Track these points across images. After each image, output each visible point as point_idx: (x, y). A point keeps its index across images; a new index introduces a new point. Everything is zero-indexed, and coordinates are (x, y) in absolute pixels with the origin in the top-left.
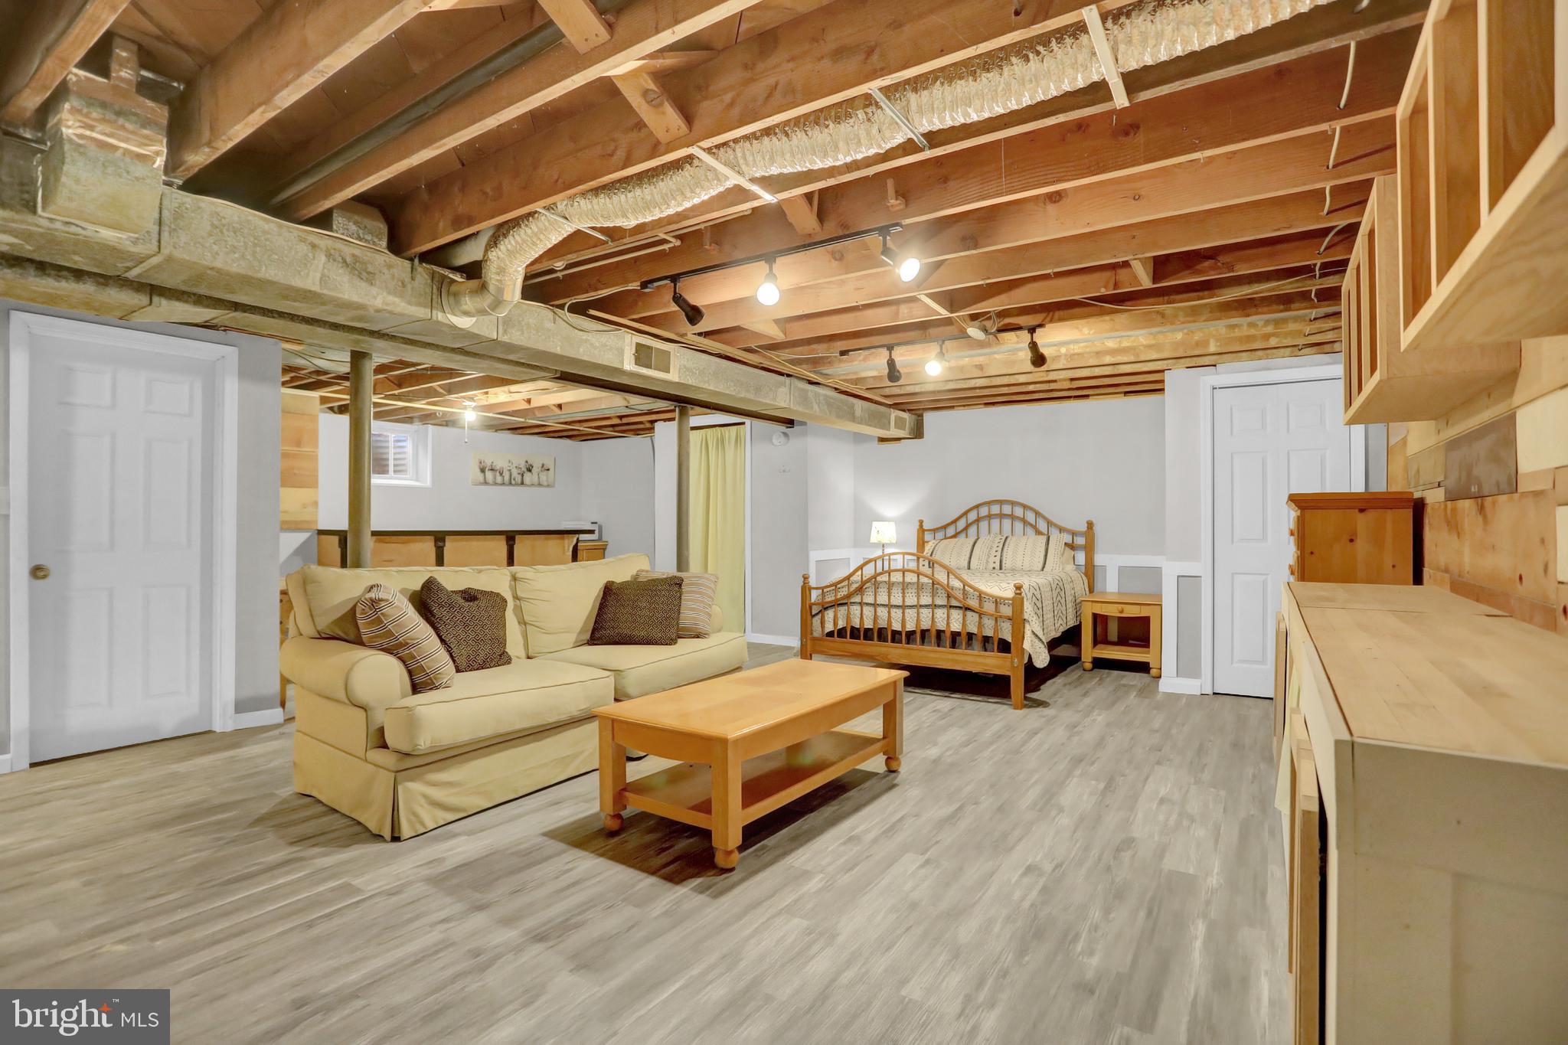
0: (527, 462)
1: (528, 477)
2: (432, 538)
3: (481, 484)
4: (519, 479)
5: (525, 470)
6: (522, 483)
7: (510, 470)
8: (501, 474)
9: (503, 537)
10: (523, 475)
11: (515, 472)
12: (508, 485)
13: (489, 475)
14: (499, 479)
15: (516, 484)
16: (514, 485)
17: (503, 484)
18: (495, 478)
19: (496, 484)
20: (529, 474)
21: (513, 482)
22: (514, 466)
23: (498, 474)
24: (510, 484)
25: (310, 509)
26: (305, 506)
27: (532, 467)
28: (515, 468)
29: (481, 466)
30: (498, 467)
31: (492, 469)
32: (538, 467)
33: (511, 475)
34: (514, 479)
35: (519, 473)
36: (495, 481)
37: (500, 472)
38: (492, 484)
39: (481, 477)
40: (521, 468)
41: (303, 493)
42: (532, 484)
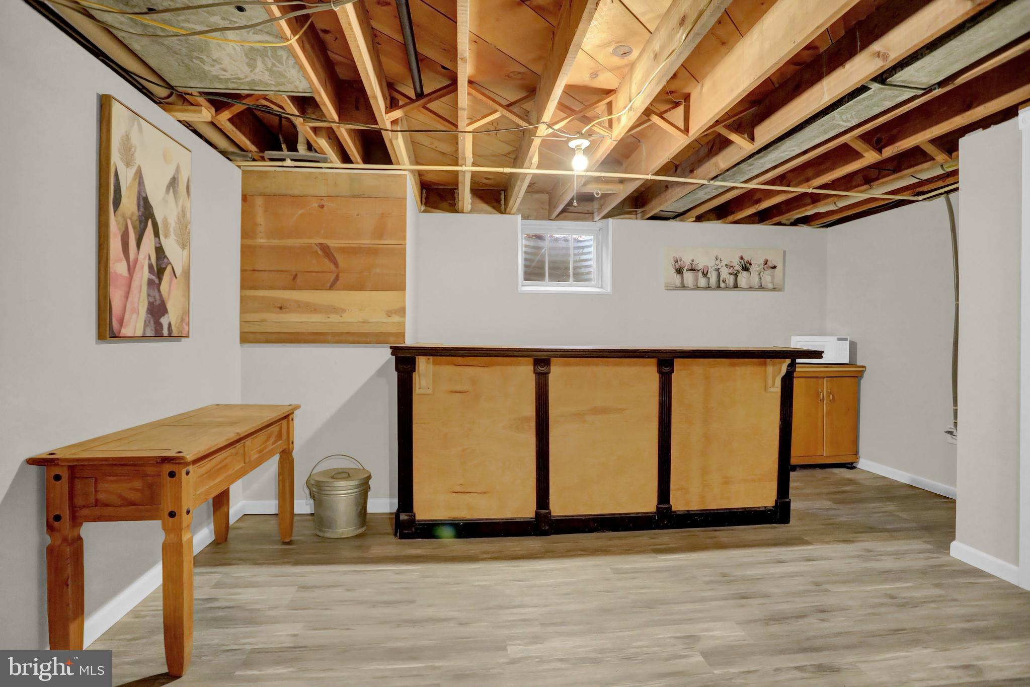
0: (742, 258)
1: (743, 278)
2: (531, 360)
3: (676, 288)
4: (731, 280)
5: (740, 269)
6: (736, 286)
7: (718, 270)
8: (705, 275)
10: (736, 275)
11: (725, 273)
12: (714, 289)
13: (689, 277)
14: (702, 282)
15: (727, 288)
16: (723, 290)
17: (708, 288)
18: (696, 280)
19: (697, 288)
20: (745, 273)
21: (722, 285)
22: (724, 263)
23: (700, 274)
24: (719, 287)
25: (396, 319)
26: (389, 314)
27: (750, 264)
28: (724, 267)
29: (677, 267)
30: (700, 267)
31: (692, 270)
32: (759, 265)
33: (719, 276)
34: (724, 282)
35: (731, 274)
36: (697, 285)
37: (703, 273)
38: (692, 289)
39: (677, 279)
40: (733, 267)
41: (387, 298)
42: (751, 288)
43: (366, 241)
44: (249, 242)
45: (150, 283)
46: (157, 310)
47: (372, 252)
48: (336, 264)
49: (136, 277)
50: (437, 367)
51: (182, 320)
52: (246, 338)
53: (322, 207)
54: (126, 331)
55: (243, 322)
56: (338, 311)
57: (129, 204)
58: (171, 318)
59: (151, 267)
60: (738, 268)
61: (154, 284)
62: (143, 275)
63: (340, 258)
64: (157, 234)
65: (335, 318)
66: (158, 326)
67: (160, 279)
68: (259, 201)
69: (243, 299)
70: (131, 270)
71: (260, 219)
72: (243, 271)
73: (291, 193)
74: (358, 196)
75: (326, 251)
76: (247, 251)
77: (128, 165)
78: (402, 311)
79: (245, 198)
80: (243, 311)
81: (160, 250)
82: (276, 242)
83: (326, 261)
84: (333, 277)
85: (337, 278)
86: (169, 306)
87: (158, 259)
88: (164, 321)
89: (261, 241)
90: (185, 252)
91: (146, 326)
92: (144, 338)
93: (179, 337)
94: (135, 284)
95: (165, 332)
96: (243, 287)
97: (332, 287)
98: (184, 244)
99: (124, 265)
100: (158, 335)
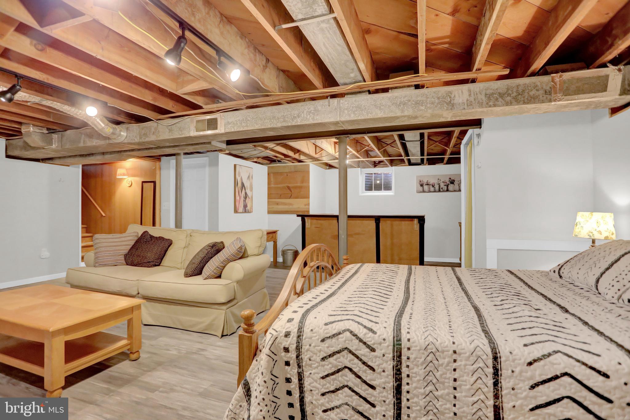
0: (450, 179)
1: (451, 187)
3: (421, 192)
4: (445, 188)
5: (449, 183)
6: (448, 190)
7: (439, 184)
8: (433, 186)
9: (374, 219)
10: (448, 186)
11: (442, 185)
12: (438, 192)
13: (426, 188)
14: (432, 189)
15: (443, 191)
16: (442, 192)
17: (435, 191)
18: (430, 189)
19: (430, 192)
20: (452, 185)
21: (441, 190)
22: (442, 181)
23: (431, 186)
24: (439, 191)
25: (307, 207)
26: (305, 205)
27: (454, 181)
28: (442, 183)
29: (421, 184)
30: (431, 183)
31: (427, 184)
32: (458, 181)
33: (440, 187)
34: (442, 189)
35: (445, 185)
36: (429, 191)
37: (432, 186)
38: (428, 192)
39: (421, 189)
40: (446, 183)
41: (305, 200)
42: (455, 191)
43: (299, 184)
44: (269, 186)
45: (244, 200)
46: (245, 206)
47: (300, 187)
48: (291, 191)
49: (241, 199)
50: (312, 221)
51: (251, 208)
52: (269, 212)
53: (287, 175)
54: (239, 211)
55: (268, 208)
56: (291, 204)
57: (240, 184)
58: (248, 208)
59: (244, 197)
60: (448, 183)
61: (245, 201)
62: (242, 199)
63: (292, 190)
64: (245, 190)
65: (291, 207)
66: (245, 210)
67: (246, 200)
68: (272, 175)
69: (268, 202)
70: (240, 199)
71: (272, 180)
72: (268, 194)
73: (280, 172)
74: (296, 171)
75: (289, 188)
76: (269, 189)
77: (239, 176)
78: (309, 204)
79: (268, 174)
80: (268, 205)
81: (246, 193)
82: (276, 186)
83: (288, 190)
84: (290, 195)
85: (291, 195)
86: (248, 205)
87: (245, 195)
88: (247, 209)
89: (272, 186)
90: (252, 192)
91: (243, 210)
92: (242, 212)
93: (250, 212)
94: (241, 201)
95: (247, 211)
96: (268, 199)
97: (290, 198)
98: (251, 190)
99: (239, 197)
100: (245, 212)
